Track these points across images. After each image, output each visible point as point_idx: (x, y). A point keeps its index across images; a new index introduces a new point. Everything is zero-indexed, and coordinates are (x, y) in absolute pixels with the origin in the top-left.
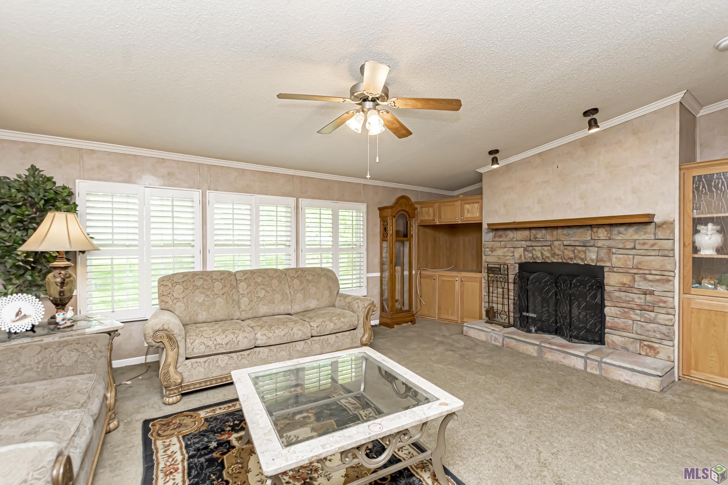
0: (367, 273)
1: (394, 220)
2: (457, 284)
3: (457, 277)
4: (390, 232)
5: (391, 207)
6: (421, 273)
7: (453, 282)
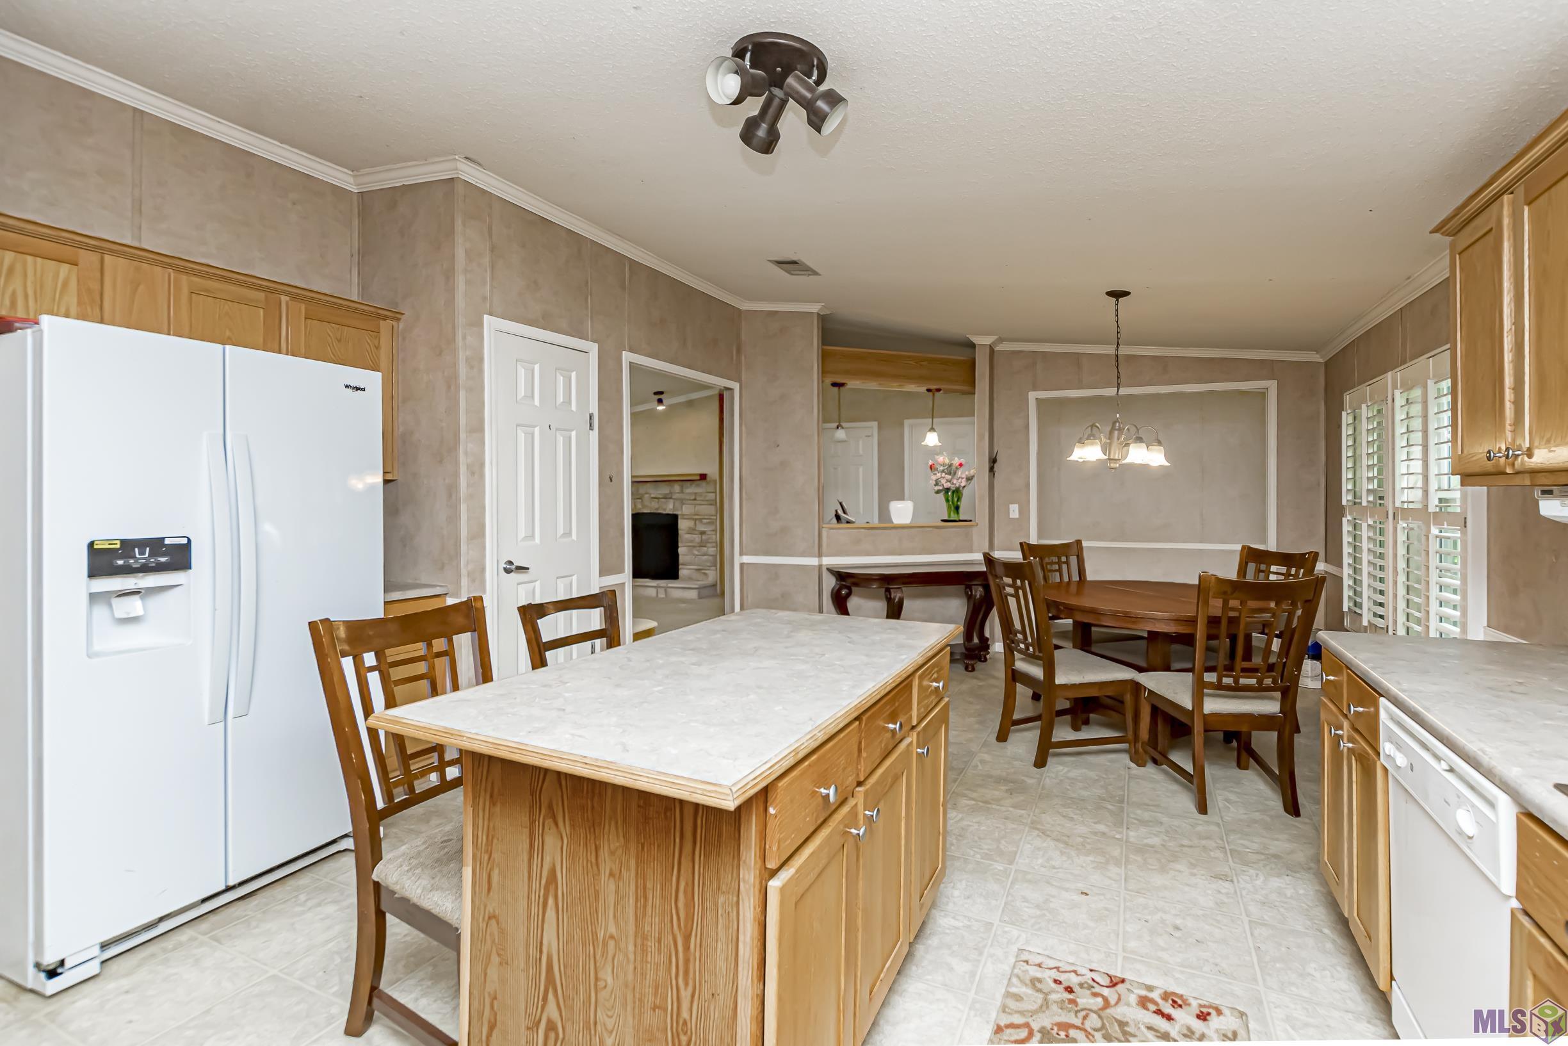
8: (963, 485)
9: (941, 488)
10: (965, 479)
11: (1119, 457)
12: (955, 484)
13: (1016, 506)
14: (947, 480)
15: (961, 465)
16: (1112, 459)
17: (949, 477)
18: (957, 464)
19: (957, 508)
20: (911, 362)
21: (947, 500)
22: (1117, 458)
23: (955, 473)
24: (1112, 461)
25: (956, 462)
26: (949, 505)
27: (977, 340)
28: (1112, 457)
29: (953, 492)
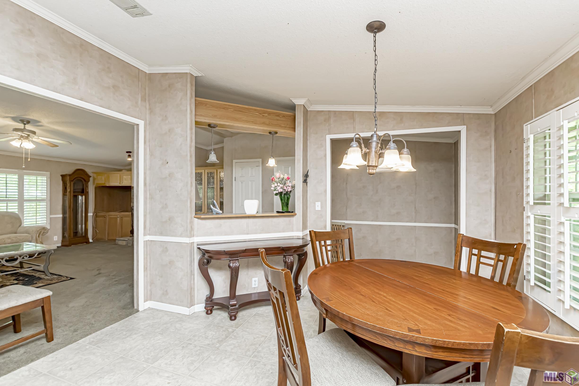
0: (50, 215)
1: (72, 183)
2: (118, 219)
3: (119, 215)
4: (68, 190)
5: (70, 175)
6: (97, 214)
7: (116, 218)
8: (289, 190)
9: (277, 192)
10: (290, 187)
11: (376, 164)
12: (285, 190)
13: (320, 203)
14: (281, 187)
15: (288, 178)
16: (371, 166)
17: (281, 186)
18: (286, 178)
19: (287, 204)
20: (257, 113)
21: (281, 200)
22: (374, 165)
23: (285, 184)
24: (370, 168)
25: (286, 176)
26: (282, 203)
27: (298, 102)
28: (370, 164)
29: (285, 194)
